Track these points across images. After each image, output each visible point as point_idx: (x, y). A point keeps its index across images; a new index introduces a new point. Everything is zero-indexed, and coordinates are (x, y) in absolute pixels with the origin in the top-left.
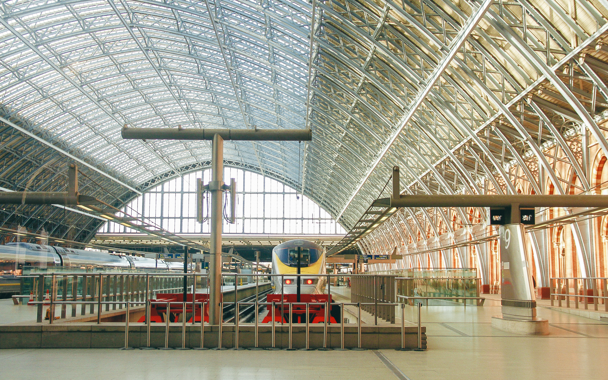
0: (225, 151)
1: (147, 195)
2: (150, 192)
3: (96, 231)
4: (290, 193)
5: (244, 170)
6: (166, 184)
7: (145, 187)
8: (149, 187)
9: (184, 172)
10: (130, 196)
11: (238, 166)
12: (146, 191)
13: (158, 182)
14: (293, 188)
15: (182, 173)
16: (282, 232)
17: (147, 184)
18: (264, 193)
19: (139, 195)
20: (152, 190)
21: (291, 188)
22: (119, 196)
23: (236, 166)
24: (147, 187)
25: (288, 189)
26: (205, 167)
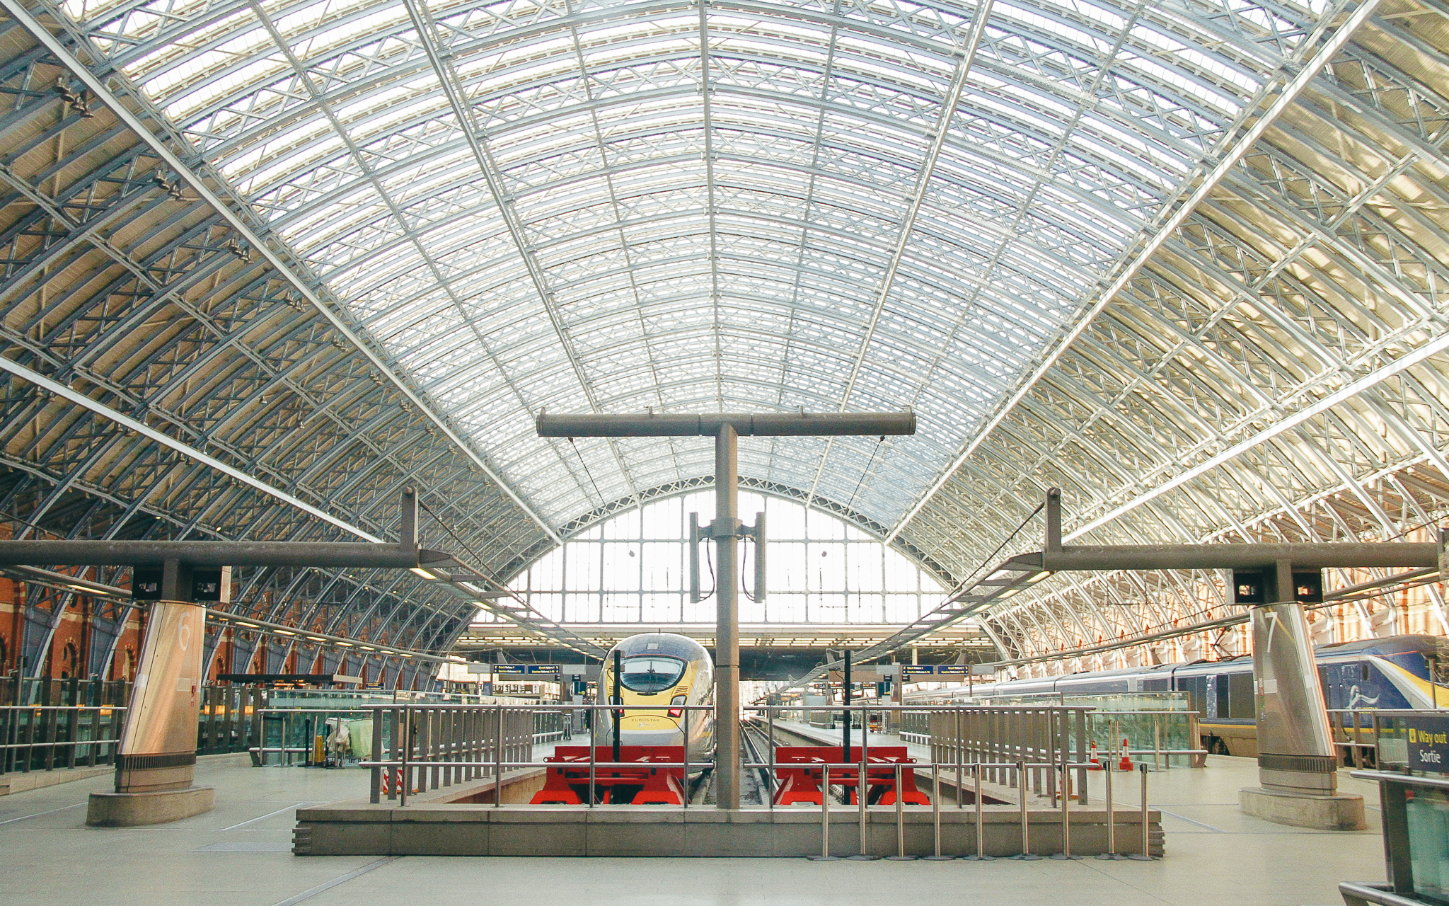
0: (740, 456)
1: (570, 545)
2: (577, 541)
3: (470, 619)
4: (858, 542)
5: (766, 495)
6: (609, 524)
7: (569, 531)
8: (576, 529)
9: (647, 499)
10: (541, 546)
11: (754, 488)
12: (569, 539)
13: (594, 521)
14: (865, 530)
15: (643, 501)
16: (843, 620)
17: (572, 525)
18: (806, 541)
19: (558, 545)
20: (580, 537)
21: (860, 532)
22: (521, 549)
23: (750, 486)
24: (573, 531)
25: (853, 533)
26: (688, 489)
